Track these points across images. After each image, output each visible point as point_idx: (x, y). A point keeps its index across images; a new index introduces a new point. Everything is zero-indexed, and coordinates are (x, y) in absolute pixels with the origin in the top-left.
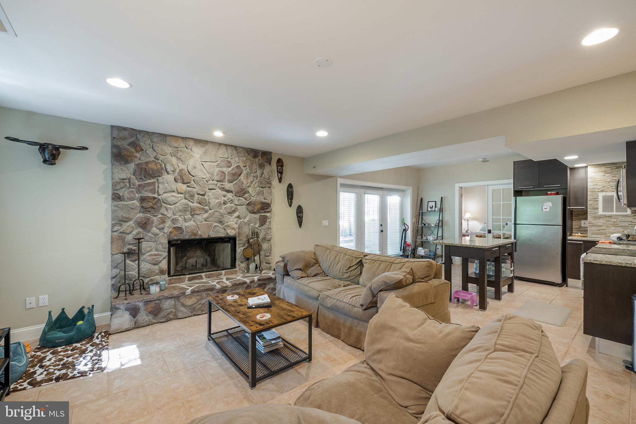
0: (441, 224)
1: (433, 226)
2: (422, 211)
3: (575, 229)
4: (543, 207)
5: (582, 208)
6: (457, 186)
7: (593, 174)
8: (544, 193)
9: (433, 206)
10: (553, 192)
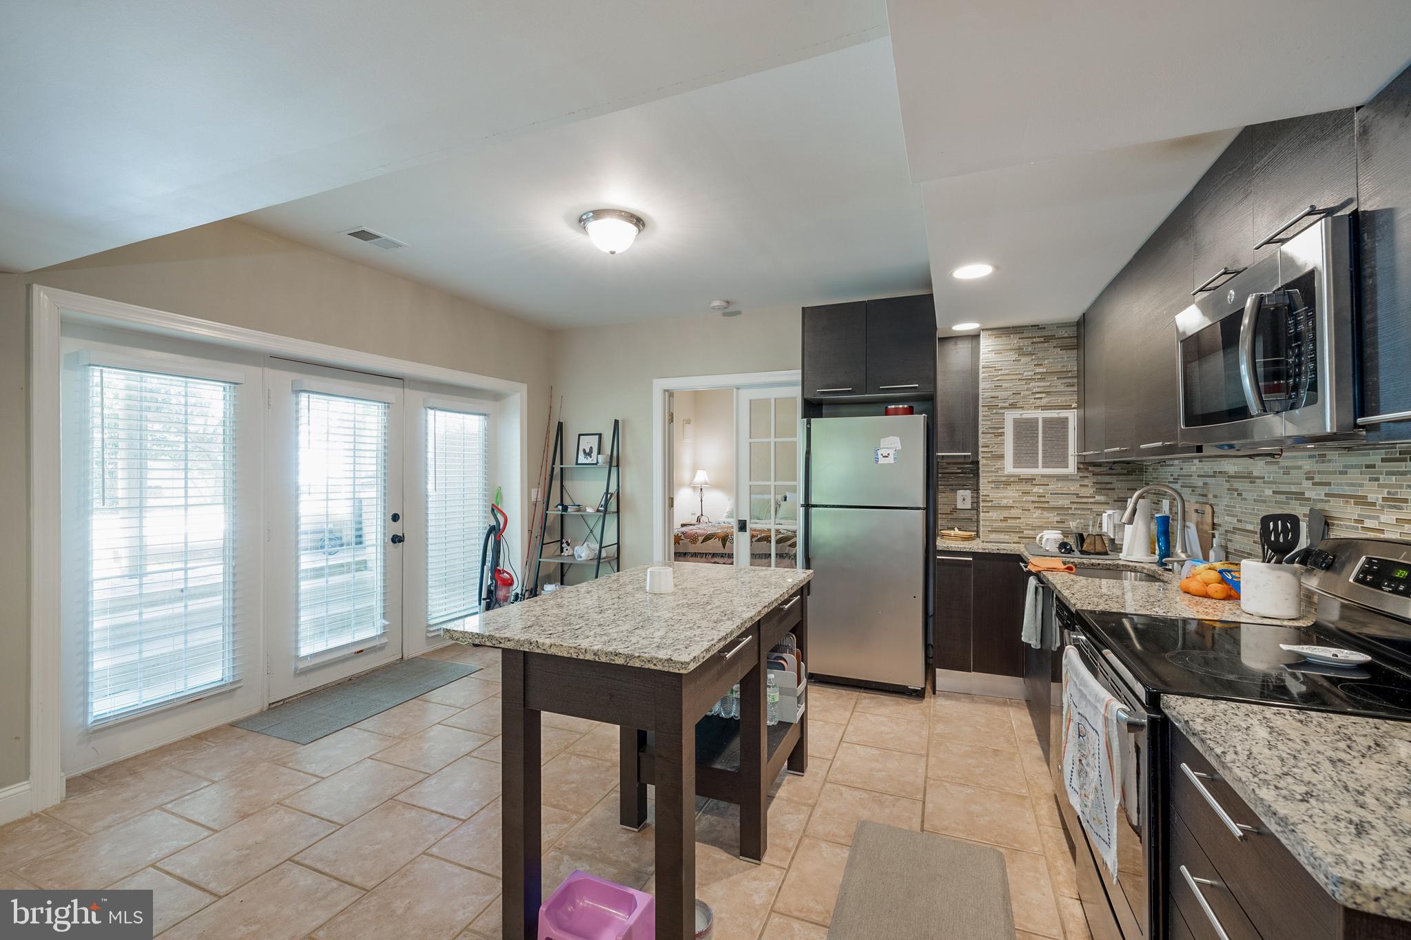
0: (613, 505)
1: (590, 515)
2: (562, 464)
3: (944, 516)
4: (879, 452)
5: (965, 456)
6: (660, 385)
7: (992, 357)
8: (879, 407)
9: (591, 447)
10: (901, 406)
